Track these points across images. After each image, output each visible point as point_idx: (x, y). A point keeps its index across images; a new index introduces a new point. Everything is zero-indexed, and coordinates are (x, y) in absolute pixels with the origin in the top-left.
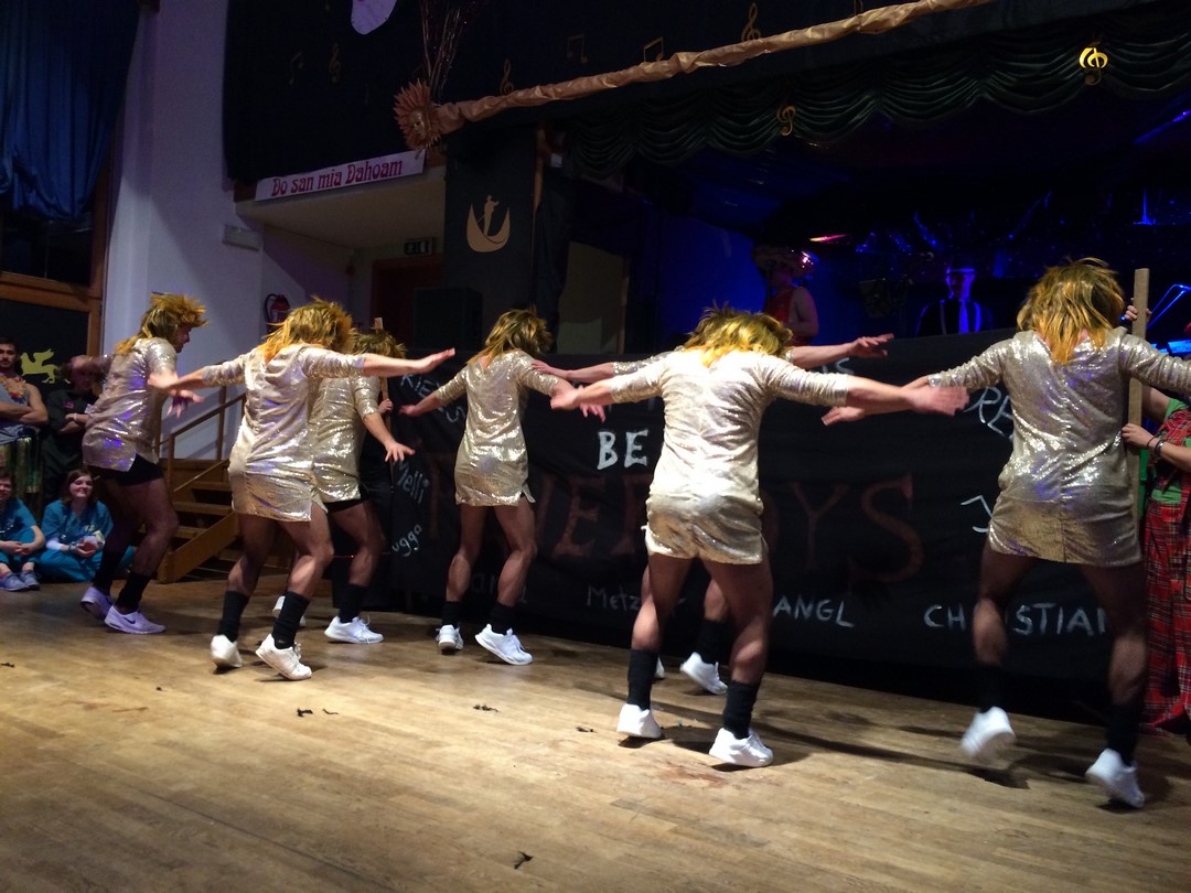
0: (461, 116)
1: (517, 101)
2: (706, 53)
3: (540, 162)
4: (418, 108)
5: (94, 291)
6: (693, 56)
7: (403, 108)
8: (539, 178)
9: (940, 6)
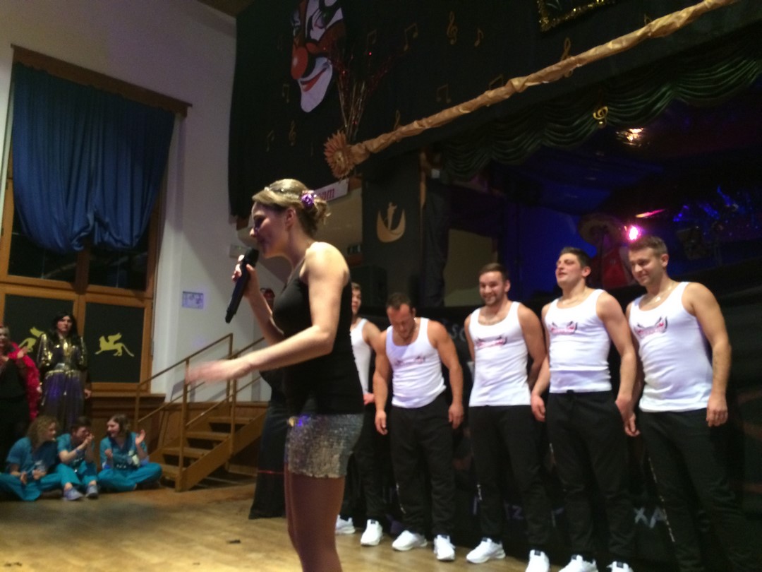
0: (366, 149)
1: (403, 133)
2: (532, 76)
3: (423, 175)
4: (339, 150)
5: (148, 293)
6: (522, 79)
7: (330, 152)
8: (423, 187)
9: (715, 4)
